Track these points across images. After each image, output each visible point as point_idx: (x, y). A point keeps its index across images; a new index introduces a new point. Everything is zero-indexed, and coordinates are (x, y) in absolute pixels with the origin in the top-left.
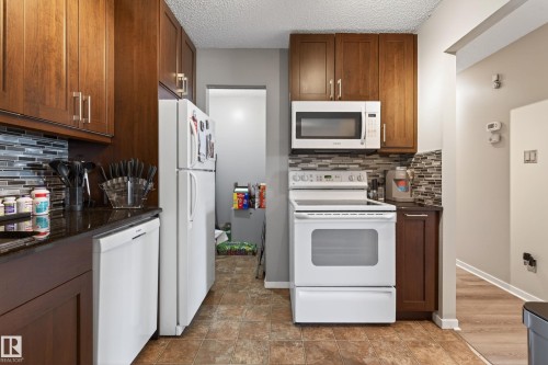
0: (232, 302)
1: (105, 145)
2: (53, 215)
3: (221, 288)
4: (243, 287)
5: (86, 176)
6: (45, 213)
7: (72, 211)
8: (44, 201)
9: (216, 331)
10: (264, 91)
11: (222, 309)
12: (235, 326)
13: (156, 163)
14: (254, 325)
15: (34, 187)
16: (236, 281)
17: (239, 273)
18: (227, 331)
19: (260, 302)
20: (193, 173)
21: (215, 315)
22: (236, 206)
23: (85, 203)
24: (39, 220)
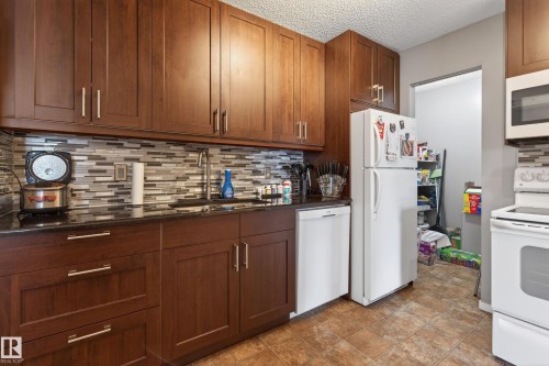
0: (428, 305)
1: (319, 152)
2: (293, 197)
3: (423, 289)
4: (450, 297)
5: (308, 173)
6: (288, 195)
7: (301, 195)
8: (288, 187)
9: (397, 318)
10: (480, 72)
11: (414, 305)
12: (418, 323)
13: (348, 164)
14: (439, 332)
15: (285, 179)
16: (446, 289)
17: (456, 284)
18: (408, 323)
19: (461, 317)
20: (377, 171)
21: (404, 307)
22: (468, 209)
23: (308, 191)
24: (285, 198)
